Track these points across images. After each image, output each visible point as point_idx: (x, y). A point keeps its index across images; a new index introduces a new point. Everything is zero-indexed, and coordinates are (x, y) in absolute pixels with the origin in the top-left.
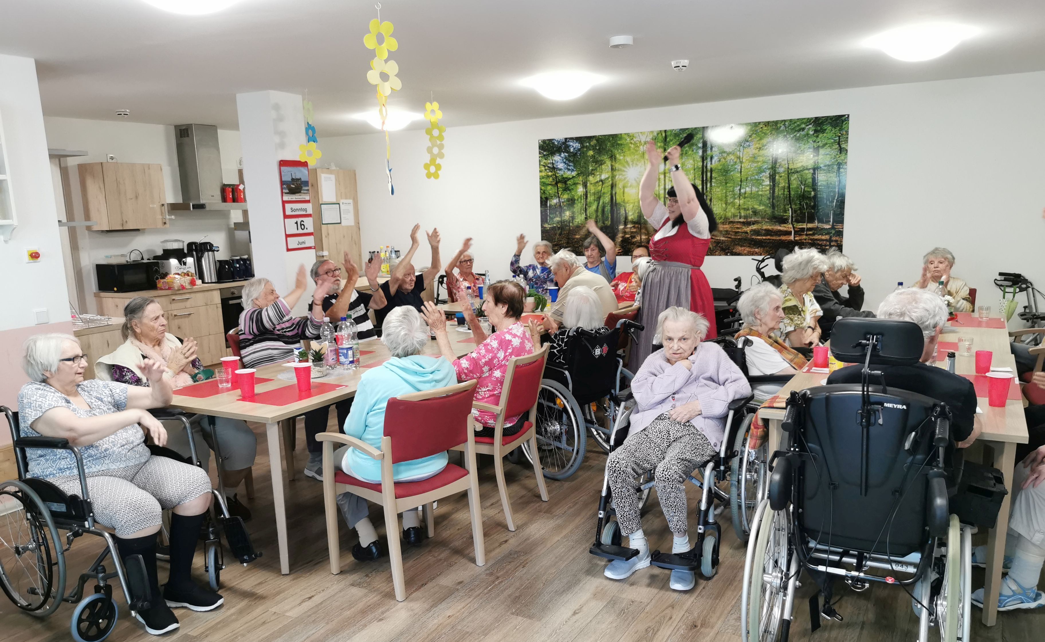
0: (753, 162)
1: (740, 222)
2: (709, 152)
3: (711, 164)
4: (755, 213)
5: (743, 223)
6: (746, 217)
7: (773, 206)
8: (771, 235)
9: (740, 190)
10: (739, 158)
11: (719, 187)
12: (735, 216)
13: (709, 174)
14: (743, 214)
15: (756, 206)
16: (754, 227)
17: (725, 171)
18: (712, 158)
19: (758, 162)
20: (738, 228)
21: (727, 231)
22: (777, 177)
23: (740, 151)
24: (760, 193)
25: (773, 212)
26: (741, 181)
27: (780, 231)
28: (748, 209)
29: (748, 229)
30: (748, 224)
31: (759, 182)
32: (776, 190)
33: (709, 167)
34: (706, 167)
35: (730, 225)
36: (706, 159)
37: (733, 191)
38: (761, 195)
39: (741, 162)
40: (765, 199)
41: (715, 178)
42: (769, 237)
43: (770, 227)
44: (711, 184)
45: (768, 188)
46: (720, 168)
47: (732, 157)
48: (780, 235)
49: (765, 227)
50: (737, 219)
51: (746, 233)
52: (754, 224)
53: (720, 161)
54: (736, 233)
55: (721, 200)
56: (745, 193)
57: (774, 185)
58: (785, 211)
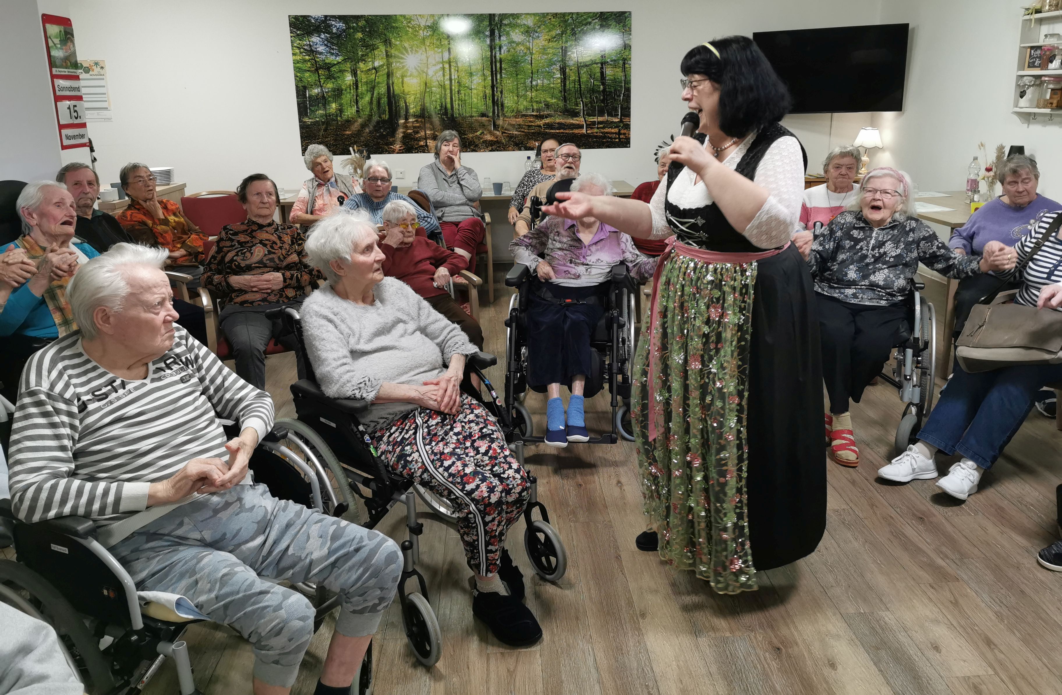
0: (543, 54)
1: (533, 115)
2: (497, 41)
3: (500, 54)
4: (548, 106)
5: (536, 116)
6: (538, 110)
7: (565, 99)
8: (565, 129)
9: (531, 82)
10: (528, 49)
11: (509, 79)
12: (527, 109)
13: (498, 65)
14: (535, 107)
15: (548, 99)
16: (547, 121)
17: (515, 62)
18: (500, 48)
19: (549, 54)
20: (530, 121)
21: (520, 125)
22: (567, 70)
23: (529, 42)
24: (552, 85)
25: (565, 105)
26: (532, 73)
27: (573, 124)
28: (540, 103)
29: (541, 122)
30: (541, 117)
31: (550, 75)
32: (567, 83)
33: (498, 57)
34: (495, 57)
35: (523, 119)
36: (495, 48)
37: (525, 83)
38: (553, 88)
39: (532, 54)
40: (556, 92)
41: (505, 69)
42: (562, 131)
43: (562, 121)
44: (501, 76)
45: (559, 81)
46: (510, 58)
47: (522, 48)
48: (572, 129)
49: (558, 121)
50: (529, 113)
51: (540, 126)
52: (546, 117)
53: (509, 51)
54: (529, 126)
55: (513, 93)
56: (537, 86)
57: (565, 78)
58: (577, 105)
